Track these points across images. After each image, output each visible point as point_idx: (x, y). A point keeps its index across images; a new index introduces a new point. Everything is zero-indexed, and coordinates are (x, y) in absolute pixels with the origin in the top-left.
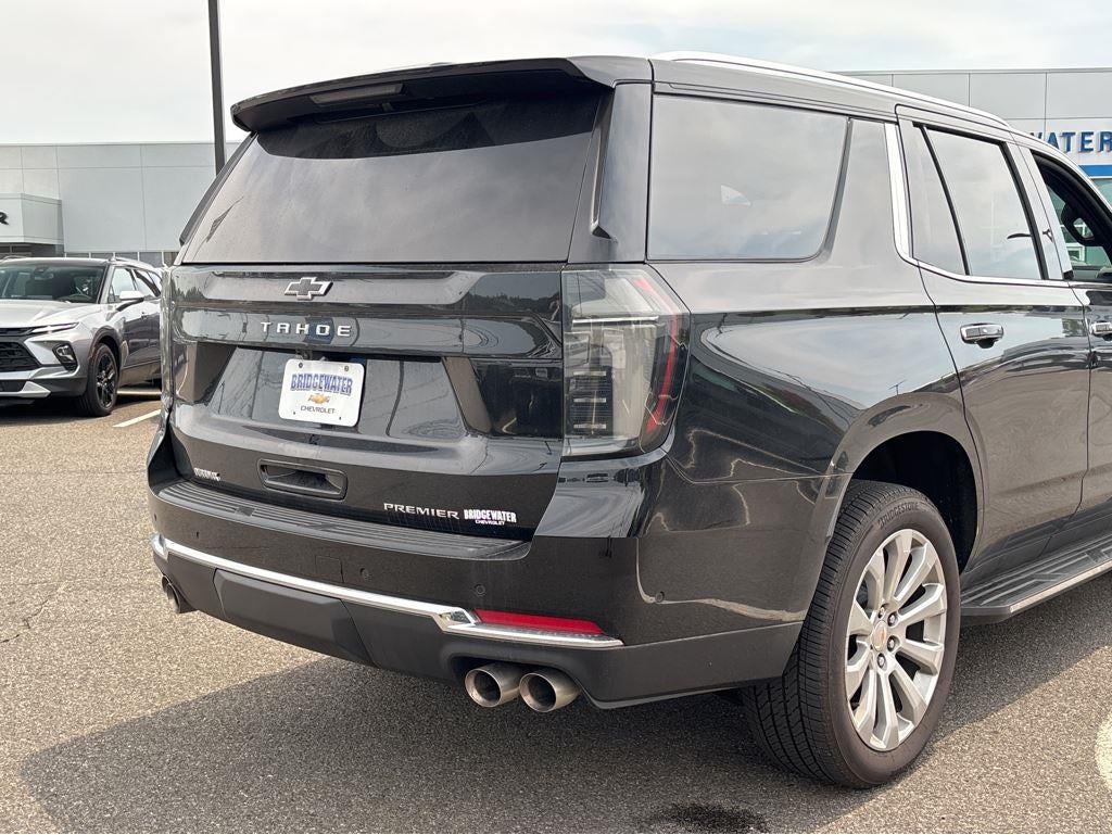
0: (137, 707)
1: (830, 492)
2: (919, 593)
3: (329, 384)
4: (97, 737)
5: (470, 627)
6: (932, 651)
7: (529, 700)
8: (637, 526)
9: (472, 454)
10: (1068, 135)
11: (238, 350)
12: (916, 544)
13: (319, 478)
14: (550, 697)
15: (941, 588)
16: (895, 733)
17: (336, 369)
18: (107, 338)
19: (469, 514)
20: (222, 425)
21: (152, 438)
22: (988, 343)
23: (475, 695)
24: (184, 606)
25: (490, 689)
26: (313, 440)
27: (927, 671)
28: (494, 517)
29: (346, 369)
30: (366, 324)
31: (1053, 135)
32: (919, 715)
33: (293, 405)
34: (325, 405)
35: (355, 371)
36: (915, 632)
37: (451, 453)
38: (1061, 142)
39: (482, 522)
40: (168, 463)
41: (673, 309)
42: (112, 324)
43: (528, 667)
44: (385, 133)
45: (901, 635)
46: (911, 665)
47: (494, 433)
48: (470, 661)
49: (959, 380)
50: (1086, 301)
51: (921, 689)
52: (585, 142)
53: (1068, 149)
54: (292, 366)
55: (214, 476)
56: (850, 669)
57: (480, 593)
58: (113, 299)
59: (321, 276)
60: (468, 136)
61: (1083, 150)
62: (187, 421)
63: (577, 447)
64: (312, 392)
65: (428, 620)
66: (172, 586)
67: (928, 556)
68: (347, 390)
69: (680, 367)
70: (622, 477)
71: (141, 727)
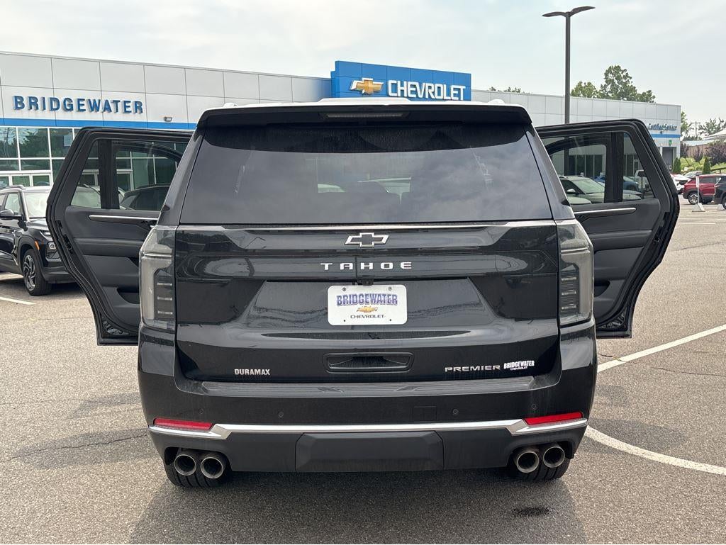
3: (375, 299)
10: (116, 102)
11: (266, 283)
19: (506, 366)
28: (522, 364)
29: (390, 289)
31: (107, 101)
34: (376, 313)
38: (112, 106)
39: (515, 369)
53: (117, 111)
57: (534, 408)
61: (126, 112)
64: (359, 306)
65: (504, 430)
68: (393, 302)
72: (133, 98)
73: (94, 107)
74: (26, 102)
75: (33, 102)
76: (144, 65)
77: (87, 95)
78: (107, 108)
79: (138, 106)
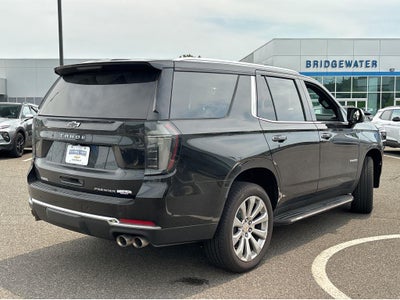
0: (24, 250)
1: (226, 185)
2: (259, 215)
3: (80, 153)
4: (11, 259)
5: (117, 223)
6: (263, 232)
7: (135, 244)
8: (165, 194)
9: (119, 174)
10: (361, 62)
11: (55, 142)
12: (257, 200)
13: (77, 181)
14: (140, 244)
15: (266, 214)
16: (250, 257)
17: (83, 148)
18: (20, 131)
19: (118, 191)
20: (50, 164)
21: (29, 168)
22: (282, 141)
23: (119, 243)
24: (38, 219)
25: (124, 242)
26: (75, 169)
27: (262, 238)
28: (126, 192)
29: (85, 148)
30: (95, 136)
31: (356, 61)
32: (259, 251)
33: (70, 159)
34: (79, 159)
35: (88, 149)
36: (258, 226)
37: (114, 173)
38: (359, 64)
40: (33, 176)
41: (176, 133)
42: (22, 126)
43: (135, 235)
44: (98, 79)
45: (253, 227)
46: (257, 237)
47: (126, 168)
48: (118, 233)
49: (271, 152)
50: (326, 127)
51: (260, 244)
52: (153, 85)
53: (362, 67)
54: (70, 147)
55: (46, 179)
56: (234, 237)
57: (120, 214)
58: (23, 117)
59: (78, 121)
60: (122, 80)
61: (367, 67)
62: (39, 163)
63: (148, 172)
64: (75, 155)
65: (105, 222)
66: (34, 213)
67: (261, 204)
68: (85, 155)
69: (179, 148)
70: (162, 181)
71: (25, 257)
72: (371, 59)
73: (349, 64)
74: (312, 63)
75: (316, 63)
76: (380, 40)
77: (345, 58)
78: (356, 65)
79: (375, 64)
